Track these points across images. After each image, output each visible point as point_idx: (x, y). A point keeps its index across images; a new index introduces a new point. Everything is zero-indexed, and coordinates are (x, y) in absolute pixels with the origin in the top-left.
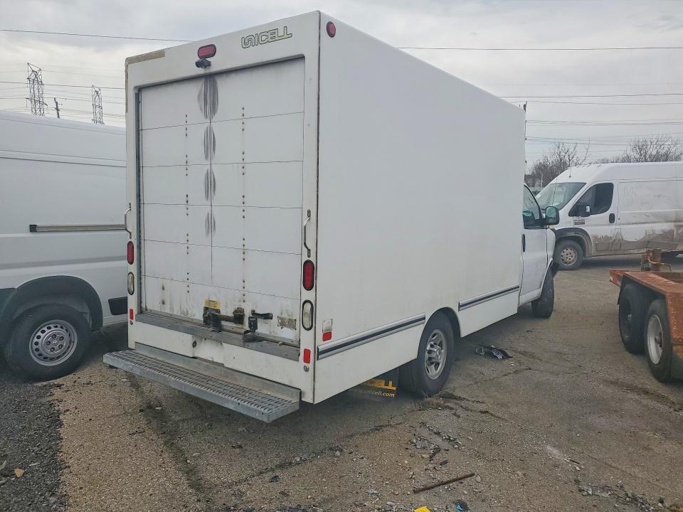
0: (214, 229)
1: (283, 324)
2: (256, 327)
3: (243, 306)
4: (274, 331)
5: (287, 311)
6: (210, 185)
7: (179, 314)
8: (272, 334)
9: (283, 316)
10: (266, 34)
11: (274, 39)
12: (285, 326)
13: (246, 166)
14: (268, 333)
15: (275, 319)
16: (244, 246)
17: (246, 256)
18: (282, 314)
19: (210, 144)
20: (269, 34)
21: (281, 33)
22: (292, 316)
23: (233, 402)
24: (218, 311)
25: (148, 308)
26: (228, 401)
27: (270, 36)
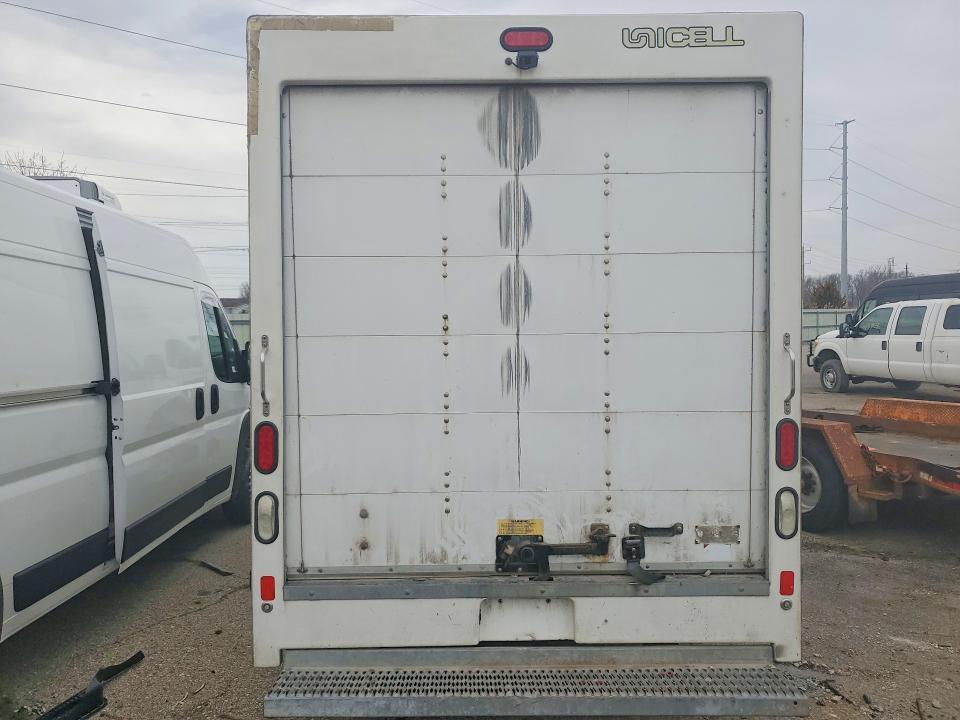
0: (527, 378)
1: (706, 537)
2: (641, 554)
3: (605, 519)
4: (685, 556)
5: (718, 514)
6: (516, 295)
7: (417, 562)
8: (683, 561)
9: (709, 524)
10: (685, 31)
11: (701, 42)
12: (714, 540)
13: (613, 260)
14: (671, 560)
15: (689, 534)
16: (607, 406)
17: (611, 425)
18: (705, 521)
19: (516, 218)
20: (691, 32)
21: (719, 35)
22: (729, 520)
23: (715, 702)
24: (538, 538)
25: (306, 565)
26: (701, 702)
27: (694, 37)
